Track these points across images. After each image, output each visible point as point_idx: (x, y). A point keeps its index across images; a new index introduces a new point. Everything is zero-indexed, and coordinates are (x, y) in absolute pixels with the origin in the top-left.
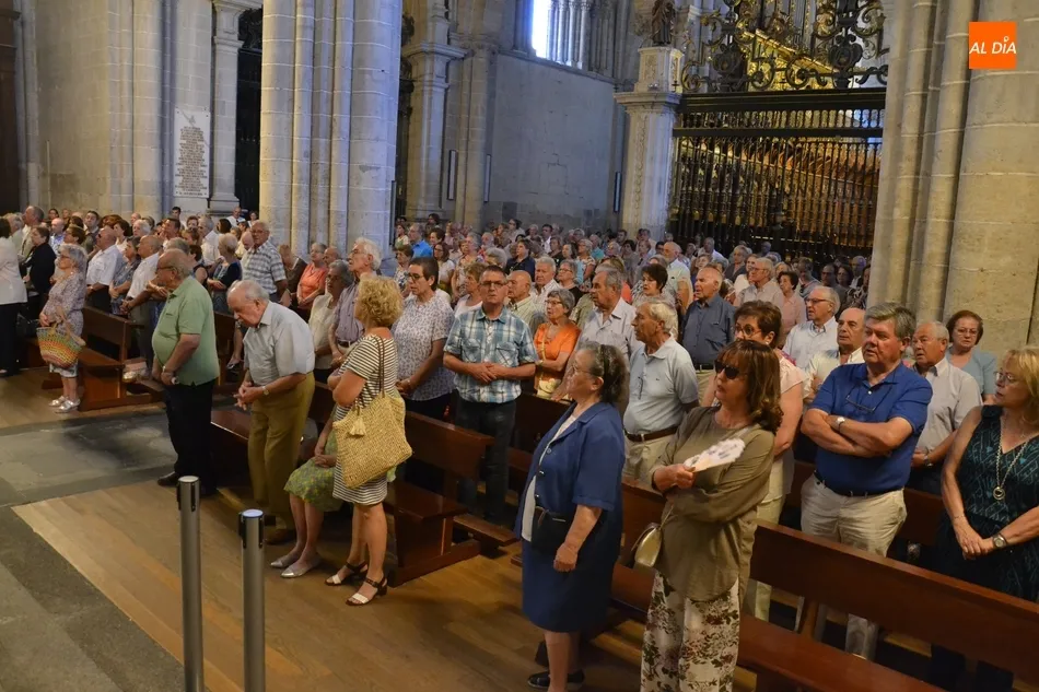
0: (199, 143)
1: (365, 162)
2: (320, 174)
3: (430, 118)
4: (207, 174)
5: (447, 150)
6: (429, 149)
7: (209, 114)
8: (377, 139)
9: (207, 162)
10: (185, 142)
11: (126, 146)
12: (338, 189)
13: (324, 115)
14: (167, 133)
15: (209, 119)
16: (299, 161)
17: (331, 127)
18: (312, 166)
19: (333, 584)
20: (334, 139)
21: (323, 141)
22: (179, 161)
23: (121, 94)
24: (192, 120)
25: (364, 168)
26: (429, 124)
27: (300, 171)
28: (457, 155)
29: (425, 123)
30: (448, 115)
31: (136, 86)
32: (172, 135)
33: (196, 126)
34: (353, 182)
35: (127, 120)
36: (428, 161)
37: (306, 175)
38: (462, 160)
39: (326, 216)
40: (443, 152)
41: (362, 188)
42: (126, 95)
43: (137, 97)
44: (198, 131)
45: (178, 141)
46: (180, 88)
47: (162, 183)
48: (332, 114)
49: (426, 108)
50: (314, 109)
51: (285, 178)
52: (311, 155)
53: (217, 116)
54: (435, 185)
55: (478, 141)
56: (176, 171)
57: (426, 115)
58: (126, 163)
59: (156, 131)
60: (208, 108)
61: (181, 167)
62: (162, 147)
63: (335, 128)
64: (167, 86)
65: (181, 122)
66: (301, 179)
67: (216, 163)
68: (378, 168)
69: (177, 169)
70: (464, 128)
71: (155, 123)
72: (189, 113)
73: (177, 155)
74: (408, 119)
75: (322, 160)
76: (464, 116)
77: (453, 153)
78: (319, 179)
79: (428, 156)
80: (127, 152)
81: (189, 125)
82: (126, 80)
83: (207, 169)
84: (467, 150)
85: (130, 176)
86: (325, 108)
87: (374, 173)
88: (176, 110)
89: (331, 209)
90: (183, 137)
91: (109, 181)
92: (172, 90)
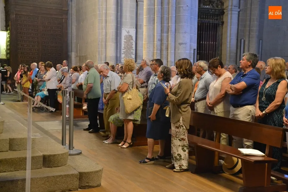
0: (131, 41)
1: (181, 41)
2: (164, 47)
3: (231, 25)
4: (134, 53)
5: (239, 39)
6: (230, 39)
7: (135, 29)
8: (185, 33)
9: (134, 48)
10: (125, 41)
11: (104, 43)
12: (171, 52)
13: (165, 25)
14: (119, 38)
15: (135, 32)
16: (157, 43)
17: (168, 29)
18: (161, 45)
19: (119, 146)
20: (169, 34)
21: (165, 35)
22: (123, 48)
23: (102, 24)
24: (128, 32)
25: (180, 44)
26: (231, 28)
27: (157, 46)
28: (244, 41)
29: (229, 27)
30: (240, 23)
31: (107, 20)
32: (121, 38)
33: (130, 34)
34: (176, 50)
35: (104, 33)
36: (230, 44)
37: (159, 48)
38: (247, 43)
39: (167, 63)
40: (237, 39)
41: (179, 51)
42: (104, 24)
43: (107, 24)
44: (131, 36)
45: (123, 40)
46: (124, 20)
47: (117, 57)
48: (168, 24)
49: (229, 21)
50: (162, 23)
51: (151, 49)
52: (161, 40)
53: (139, 30)
54: (233, 55)
55: (255, 34)
56: (122, 52)
57: (229, 24)
58: (104, 50)
59: (114, 37)
60: (135, 27)
61: (124, 50)
62: (117, 43)
63: (170, 29)
64: (119, 19)
65: (124, 33)
66: (157, 50)
67: (138, 48)
68: (186, 44)
69: (123, 51)
70: (248, 29)
71: (114, 34)
72: (127, 30)
73: (123, 46)
74: (222, 27)
75: (165, 42)
76: (248, 23)
77: (242, 40)
78: (164, 49)
79: (230, 42)
80: (104, 45)
81: (127, 34)
82: (104, 18)
83: (134, 51)
84: (249, 38)
85: (105, 54)
86: (165, 22)
87: (184, 45)
88: (122, 28)
89: (168, 60)
90: (125, 39)
91: (97, 56)
92: (121, 21)
